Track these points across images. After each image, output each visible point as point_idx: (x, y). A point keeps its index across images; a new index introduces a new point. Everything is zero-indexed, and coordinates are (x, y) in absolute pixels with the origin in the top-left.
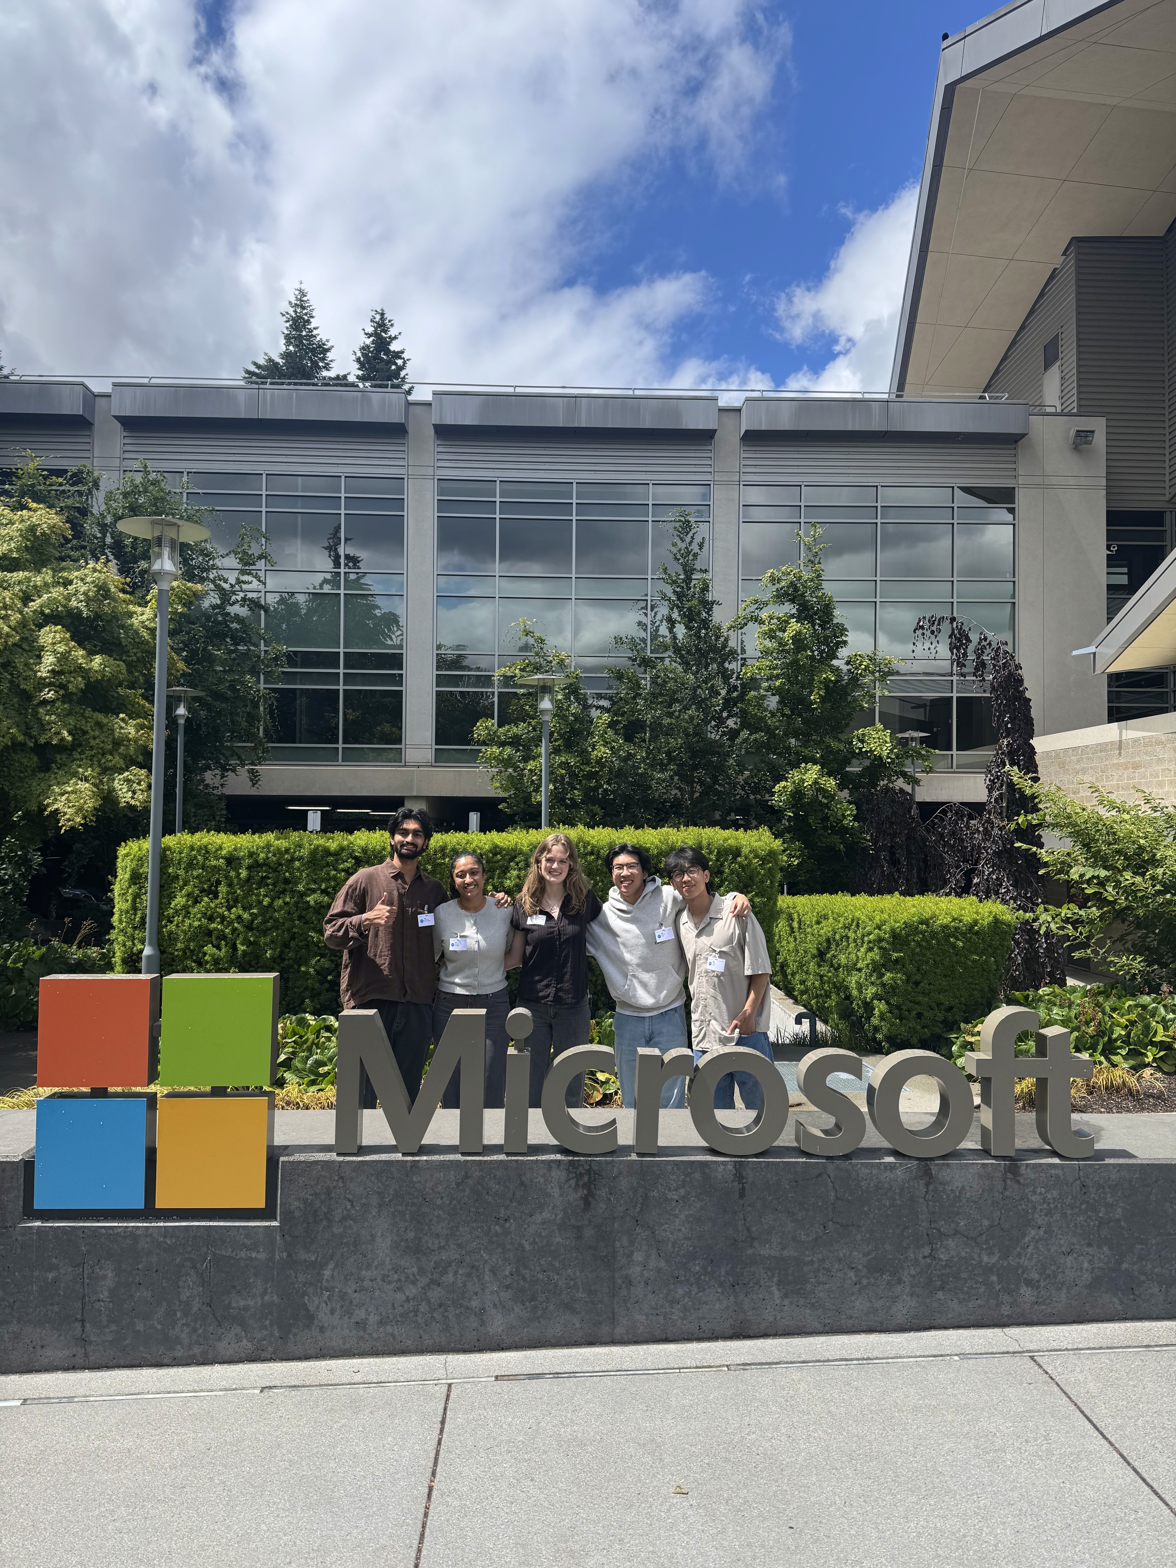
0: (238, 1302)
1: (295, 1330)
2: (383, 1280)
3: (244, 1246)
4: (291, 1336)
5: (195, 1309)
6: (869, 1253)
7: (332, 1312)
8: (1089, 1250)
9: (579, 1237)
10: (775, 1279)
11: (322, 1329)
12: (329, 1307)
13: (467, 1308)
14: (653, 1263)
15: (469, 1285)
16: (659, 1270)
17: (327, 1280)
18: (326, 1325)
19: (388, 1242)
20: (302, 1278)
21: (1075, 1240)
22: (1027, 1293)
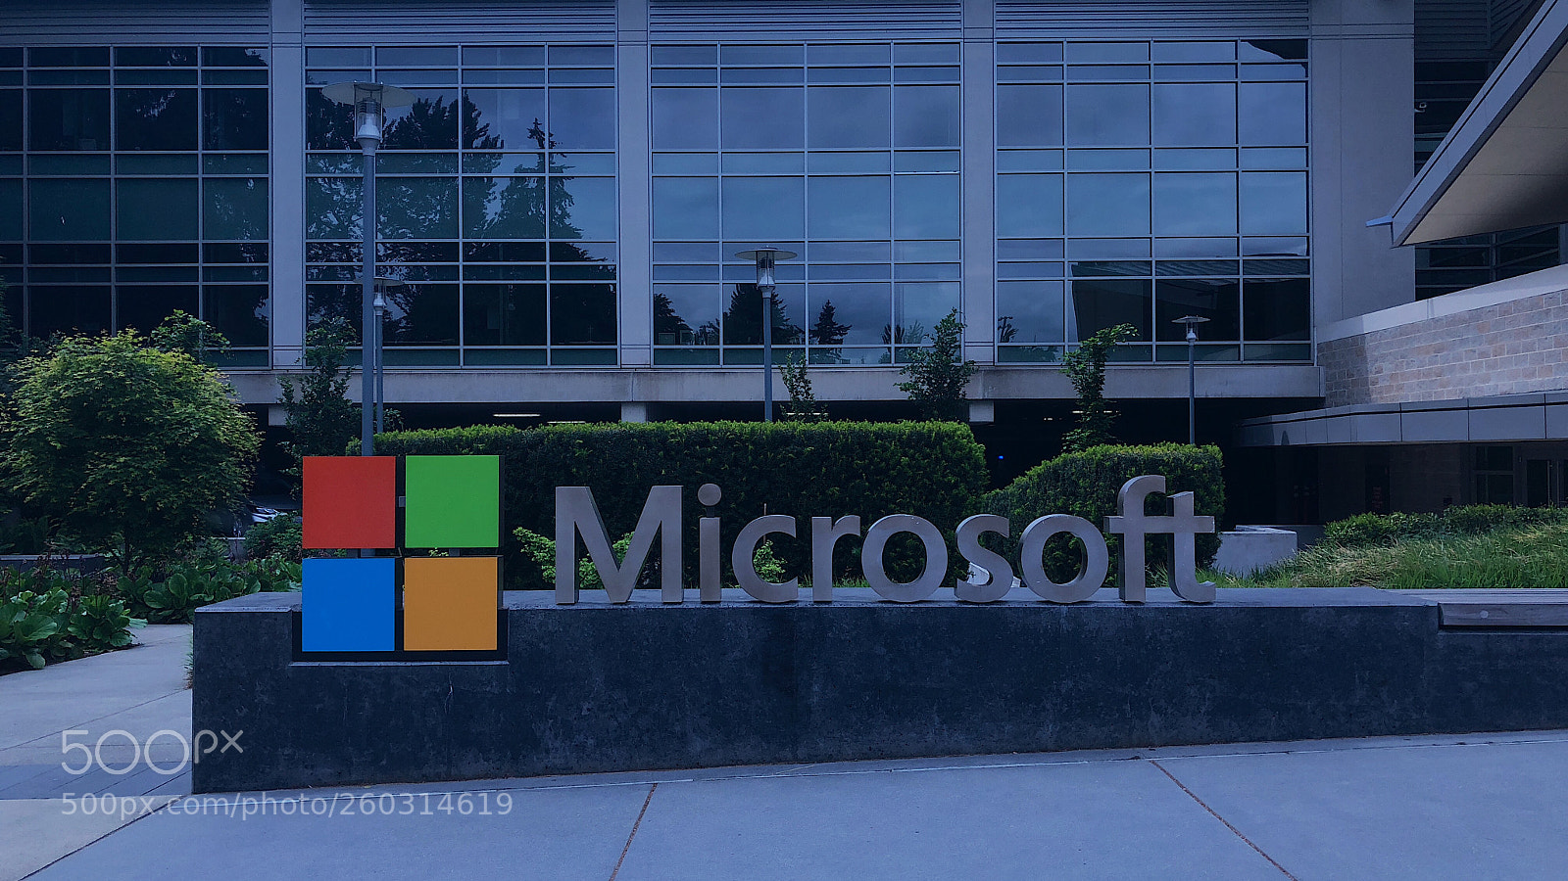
0: (475, 729)
1: (524, 752)
2: (598, 710)
3: (480, 681)
4: (521, 757)
5: (440, 734)
6: (1017, 685)
7: (556, 736)
8: (1211, 681)
9: (766, 672)
10: (935, 708)
11: (547, 751)
12: (553, 733)
13: (670, 732)
14: (829, 694)
15: (672, 713)
16: (834, 700)
17: (551, 710)
18: (551, 747)
19: (603, 677)
20: (529, 708)
21: (1198, 673)
22: (1155, 719)
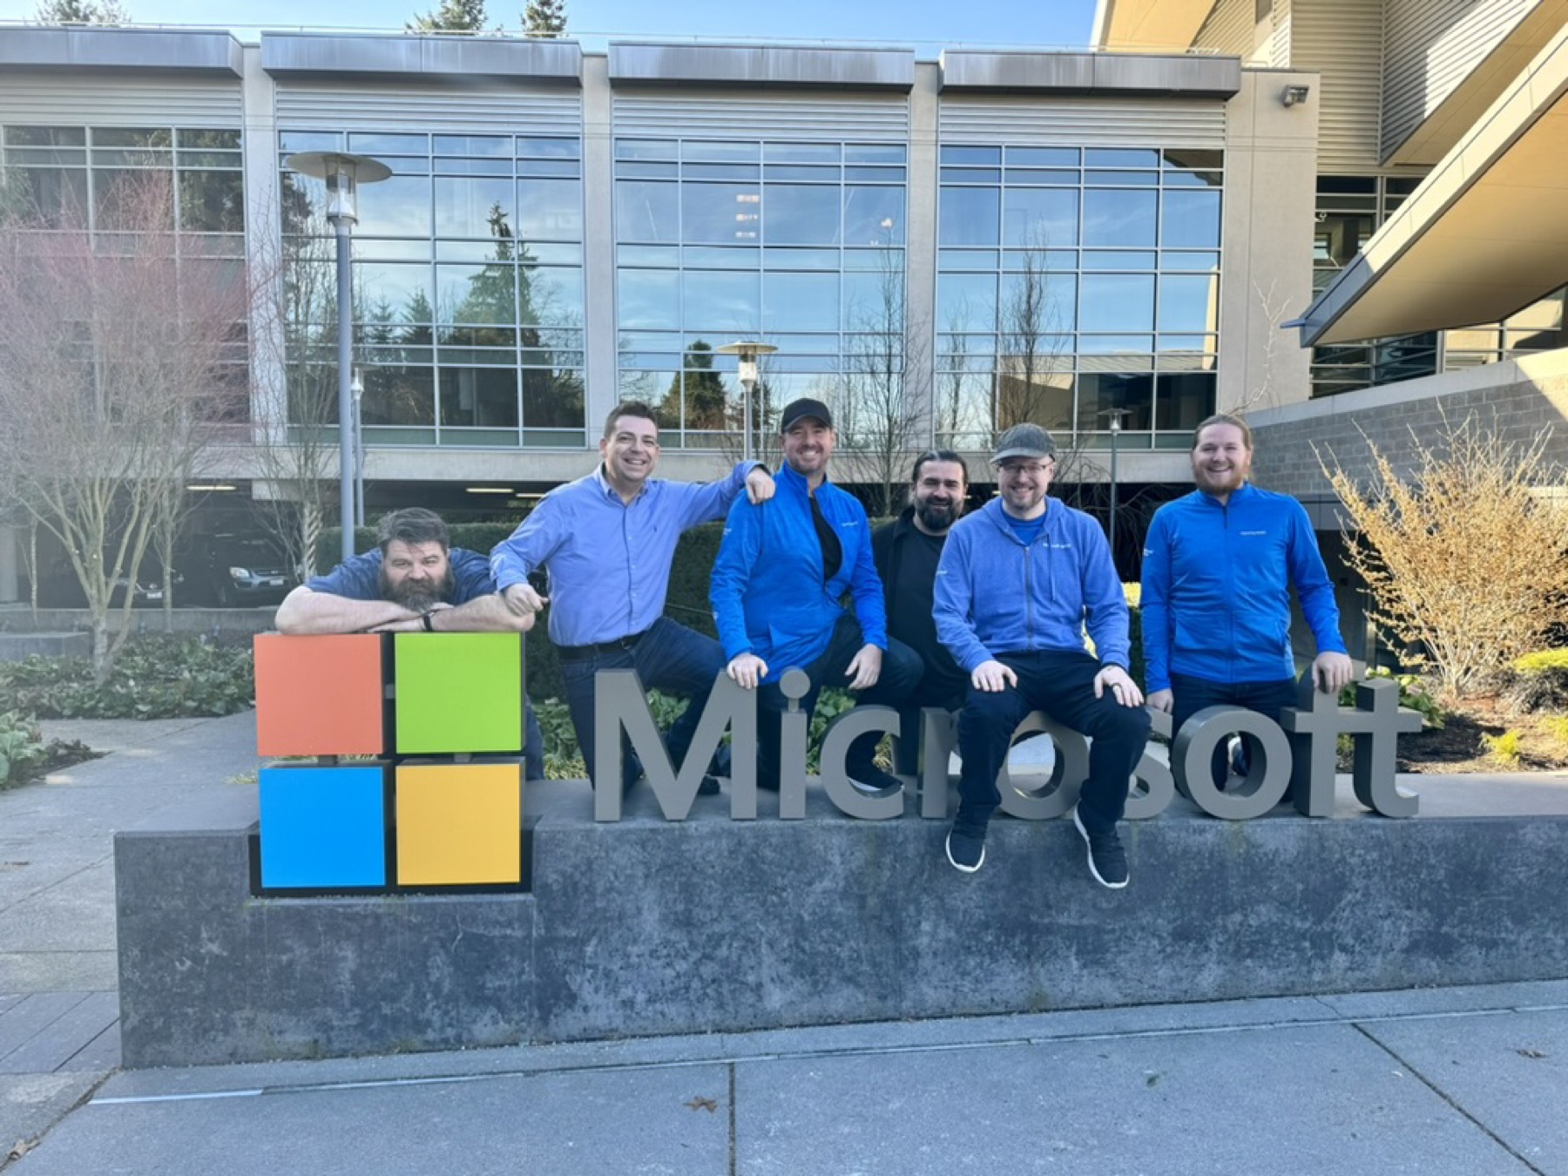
0: (492, 982)
1: (555, 1010)
2: (651, 956)
3: (498, 922)
4: (552, 1017)
5: (446, 990)
6: (1175, 920)
7: (596, 990)
8: (1408, 913)
9: (862, 906)
10: (1074, 949)
11: (586, 1009)
12: (593, 986)
13: (742, 983)
14: (942, 933)
15: (744, 959)
16: (949, 941)
17: (590, 958)
18: (590, 1004)
19: (657, 915)
20: (562, 955)
21: (1393, 903)
22: (1340, 959)
